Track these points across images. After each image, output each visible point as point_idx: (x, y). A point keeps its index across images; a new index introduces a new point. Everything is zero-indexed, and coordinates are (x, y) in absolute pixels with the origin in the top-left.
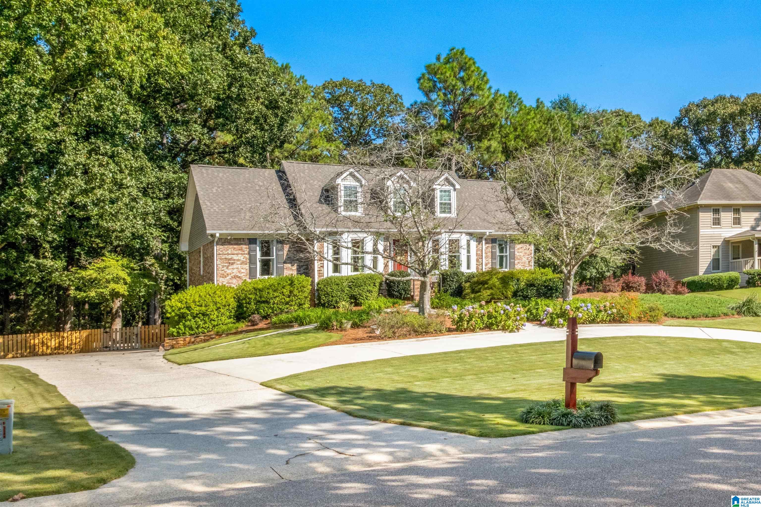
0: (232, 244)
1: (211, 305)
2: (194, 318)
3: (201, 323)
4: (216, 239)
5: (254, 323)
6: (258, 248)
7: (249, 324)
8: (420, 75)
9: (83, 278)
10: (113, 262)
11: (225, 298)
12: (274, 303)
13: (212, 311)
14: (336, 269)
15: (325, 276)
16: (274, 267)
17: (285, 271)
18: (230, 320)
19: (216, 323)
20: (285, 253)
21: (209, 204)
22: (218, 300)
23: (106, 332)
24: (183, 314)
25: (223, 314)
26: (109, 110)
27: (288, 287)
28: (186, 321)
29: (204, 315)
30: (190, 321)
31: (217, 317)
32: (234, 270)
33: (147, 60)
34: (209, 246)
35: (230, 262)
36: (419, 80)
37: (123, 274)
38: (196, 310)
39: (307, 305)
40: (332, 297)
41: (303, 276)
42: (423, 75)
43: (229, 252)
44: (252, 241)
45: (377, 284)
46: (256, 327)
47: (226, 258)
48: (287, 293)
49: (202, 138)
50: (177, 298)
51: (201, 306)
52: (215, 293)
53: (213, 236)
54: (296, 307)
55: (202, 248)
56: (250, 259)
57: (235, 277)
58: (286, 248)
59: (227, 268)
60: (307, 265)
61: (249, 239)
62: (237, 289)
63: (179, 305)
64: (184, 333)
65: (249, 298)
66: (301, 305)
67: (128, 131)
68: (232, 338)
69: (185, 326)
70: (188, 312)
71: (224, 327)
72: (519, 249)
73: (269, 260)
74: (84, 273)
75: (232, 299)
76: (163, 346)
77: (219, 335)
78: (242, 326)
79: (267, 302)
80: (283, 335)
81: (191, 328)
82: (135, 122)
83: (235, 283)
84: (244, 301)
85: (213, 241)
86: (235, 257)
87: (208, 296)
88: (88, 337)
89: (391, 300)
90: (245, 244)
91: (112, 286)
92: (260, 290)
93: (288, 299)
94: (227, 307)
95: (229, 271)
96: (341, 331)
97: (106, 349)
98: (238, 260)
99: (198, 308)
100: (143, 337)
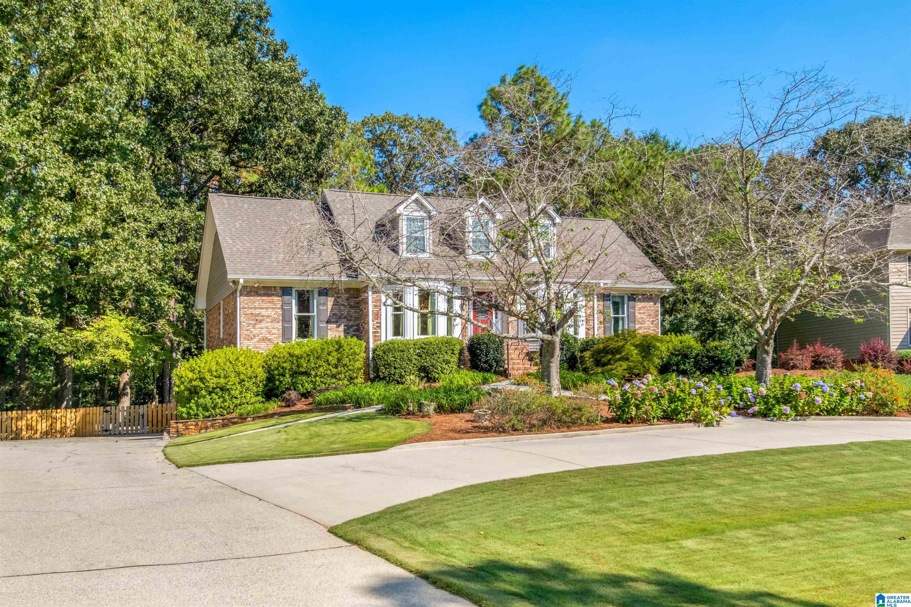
0: (260, 295)
1: (233, 375)
2: (210, 393)
3: (219, 401)
4: (240, 287)
5: (289, 403)
6: (294, 301)
7: (283, 404)
8: (481, 101)
9: (77, 341)
10: (115, 322)
11: (251, 367)
12: (316, 376)
13: (234, 384)
14: (398, 330)
15: (383, 339)
16: (315, 325)
17: (329, 332)
18: (257, 398)
19: (239, 402)
20: (330, 307)
21: (231, 241)
22: (242, 369)
23: (107, 411)
24: (195, 387)
25: (247, 389)
26: (102, 111)
27: (335, 354)
28: (199, 398)
29: (222, 389)
30: (204, 397)
31: (241, 393)
32: (261, 330)
33: (154, 56)
34: (231, 297)
35: (258, 320)
36: (480, 106)
37: (126, 337)
38: (212, 382)
39: (360, 380)
40: (395, 368)
41: (355, 339)
42: (486, 100)
43: (257, 305)
44: (286, 291)
45: (456, 352)
46: (293, 409)
47: (252, 314)
48: (334, 362)
49: (223, 168)
50: (187, 365)
51: (219, 377)
52: (237, 359)
53: (236, 282)
54: (346, 382)
55: (222, 302)
56: (283, 316)
57: (264, 339)
58: (330, 301)
59: (254, 327)
60: (358, 325)
61: (283, 288)
62: (267, 356)
63: (190, 375)
64: (196, 415)
65: (283, 368)
66: (351, 378)
67: (128, 142)
68: (260, 423)
69: (198, 406)
70: (202, 386)
71: (250, 408)
72: (640, 309)
73: (309, 317)
74: (78, 335)
75: (261, 369)
76: (169, 433)
77: (243, 419)
78: (273, 406)
79: (306, 374)
80: (336, 421)
81: (206, 408)
82: (136, 128)
83: (264, 349)
84: (276, 372)
85: (236, 291)
86: (264, 312)
87: (228, 363)
88: (84, 416)
89: (481, 375)
90: (278, 296)
91: (112, 351)
92: (298, 358)
93: (334, 371)
94: (254, 380)
95: (256, 332)
96: (423, 417)
97: (106, 433)
98: (268, 316)
99: (215, 380)
100: (150, 419)
